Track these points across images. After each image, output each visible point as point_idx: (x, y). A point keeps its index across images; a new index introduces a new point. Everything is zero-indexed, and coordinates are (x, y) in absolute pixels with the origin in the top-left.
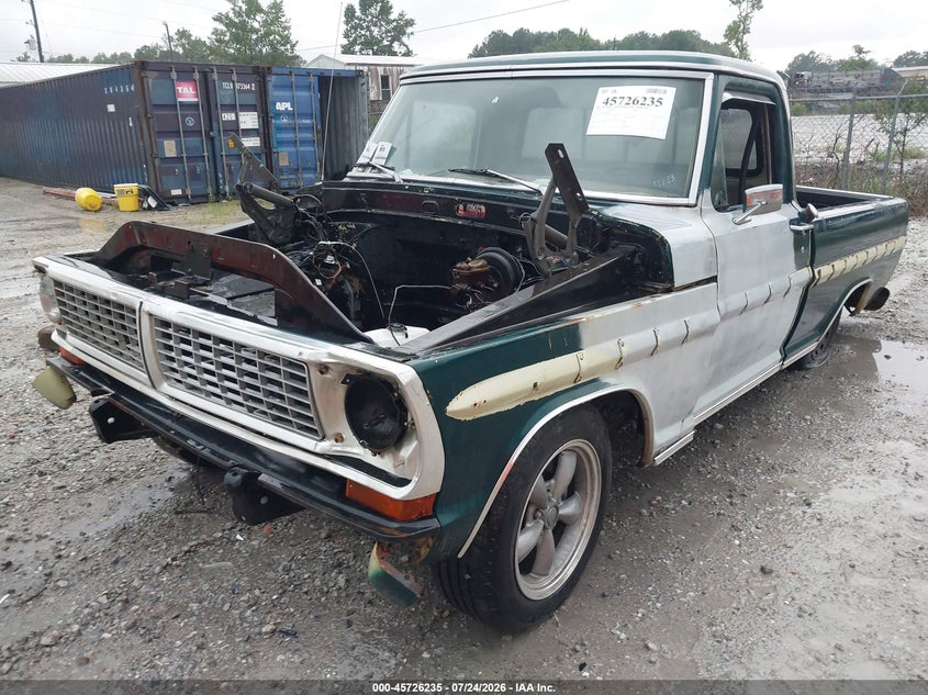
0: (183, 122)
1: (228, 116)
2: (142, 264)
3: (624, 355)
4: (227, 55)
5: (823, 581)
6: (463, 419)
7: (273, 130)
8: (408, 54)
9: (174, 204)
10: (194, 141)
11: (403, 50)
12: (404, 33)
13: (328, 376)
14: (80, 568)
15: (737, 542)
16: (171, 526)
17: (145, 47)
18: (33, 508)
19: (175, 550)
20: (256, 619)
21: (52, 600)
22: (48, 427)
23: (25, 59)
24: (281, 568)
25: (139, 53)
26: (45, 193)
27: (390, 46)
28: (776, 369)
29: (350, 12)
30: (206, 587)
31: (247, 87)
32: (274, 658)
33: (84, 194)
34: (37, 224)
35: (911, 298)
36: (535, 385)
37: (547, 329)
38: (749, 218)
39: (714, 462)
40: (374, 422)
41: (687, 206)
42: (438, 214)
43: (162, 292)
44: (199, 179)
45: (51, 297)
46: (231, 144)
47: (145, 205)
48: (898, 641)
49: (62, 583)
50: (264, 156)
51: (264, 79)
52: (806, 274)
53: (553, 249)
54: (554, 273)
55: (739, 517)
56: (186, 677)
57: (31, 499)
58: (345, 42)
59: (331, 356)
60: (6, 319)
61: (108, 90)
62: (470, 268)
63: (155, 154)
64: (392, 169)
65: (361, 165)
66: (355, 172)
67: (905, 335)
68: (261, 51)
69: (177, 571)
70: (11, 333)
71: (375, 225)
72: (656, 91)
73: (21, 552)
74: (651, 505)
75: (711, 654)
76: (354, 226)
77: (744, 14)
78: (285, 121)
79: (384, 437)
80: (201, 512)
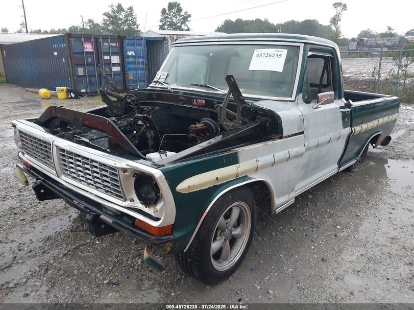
0: (87, 60)
1: (107, 58)
2: (56, 124)
3: (259, 165)
4: (108, 30)
5: (348, 265)
6: (184, 193)
7: (126, 64)
8: (188, 30)
9: (82, 96)
10: (91, 68)
11: (186, 28)
12: (187, 21)
13: (127, 174)
14: (28, 254)
15: (313, 247)
16: (69, 237)
17: (73, 26)
18: (10, 229)
19: (70, 247)
20: (101, 278)
21: (15, 268)
22: (20, 194)
23: (20, 32)
24: (114, 256)
25: (70, 29)
26: (27, 91)
27: (181, 26)
28: (335, 171)
29: (164, 11)
30: (81, 264)
31: (115, 45)
32: (108, 294)
33: (43, 91)
34: (22, 104)
35: (402, 141)
36: (217, 178)
37: (223, 155)
38: (320, 106)
39: (307, 212)
40: (146, 194)
41: (291, 101)
42: (185, 103)
43: (62, 137)
44: (93, 85)
45: (18, 138)
46: (108, 70)
47: (69, 96)
48: (378, 291)
49: (20, 261)
50: (122, 75)
51: (122, 41)
52: (348, 130)
53: (231, 120)
54: (230, 130)
55: (315, 237)
56: (69, 302)
57: (10, 225)
58: (161, 24)
59: (127, 165)
60: (5, 146)
61: (54, 46)
62: (196, 127)
63: (74, 73)
64: (167, 84)
65: (155, 82)
66: (152, 85)
67: (398, 157)
68: (123, 28)
69: (69, 256)
70: (7, 152)
71: (159, 108)
72: (279, 51)
73: (4, 247)
74: (277, 231)
75: (296, 296)
76: (150, 108)
77: (338, 12)
78: (131, 60)
79: (151, 200)
80: (82, 231)
